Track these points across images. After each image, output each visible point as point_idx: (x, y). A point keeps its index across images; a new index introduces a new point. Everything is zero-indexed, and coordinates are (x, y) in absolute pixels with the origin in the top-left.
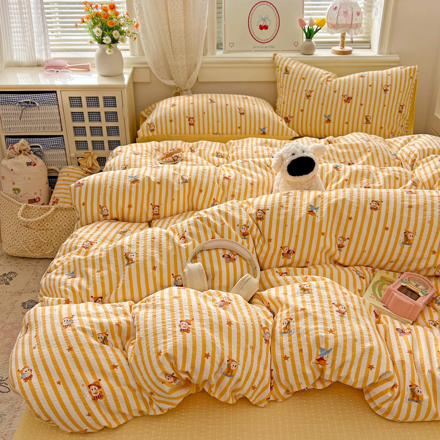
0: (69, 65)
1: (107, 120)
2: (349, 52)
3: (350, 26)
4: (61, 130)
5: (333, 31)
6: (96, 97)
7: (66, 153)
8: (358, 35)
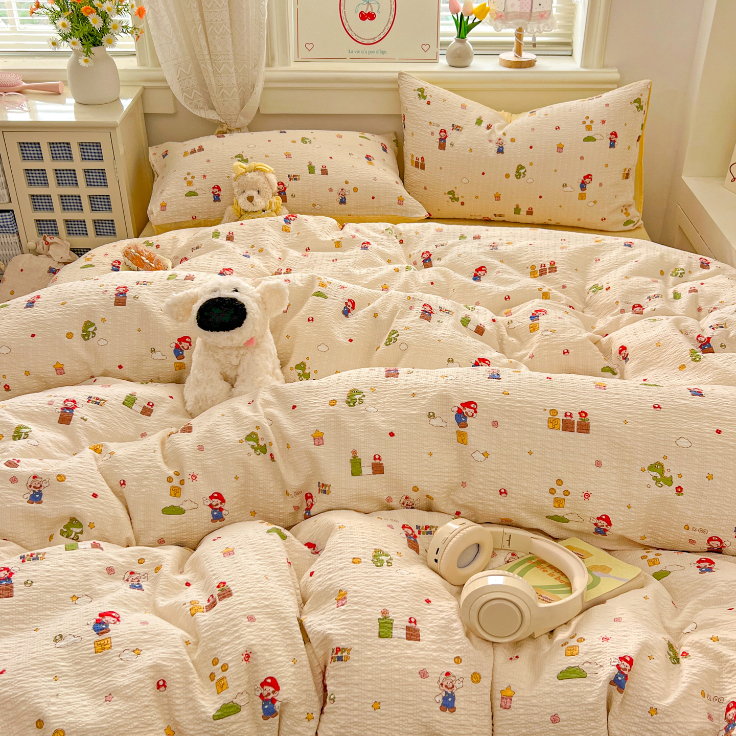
0: (24, 84)
1: (89, 184)
2: (530, 64)
3: (528, 15)
4: (8, 200)
5: (500, 25)
6: (67, 144)
7: (20, 241)
8: (544, 32)
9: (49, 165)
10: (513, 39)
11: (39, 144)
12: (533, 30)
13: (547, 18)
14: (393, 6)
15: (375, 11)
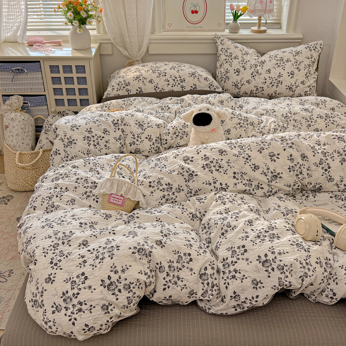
1: (79, 83)
3: (264, 11)
4: (44, 91)
5: (252, 15)
6: (70, 66)
7: (48, 108)
8: (271, 18)
9: (62, 75)
10: (257, 21)
11: (58, 66)
12: (266, 17)
13: (272, 12)
14: (206, 8)
15: (198, 10)
